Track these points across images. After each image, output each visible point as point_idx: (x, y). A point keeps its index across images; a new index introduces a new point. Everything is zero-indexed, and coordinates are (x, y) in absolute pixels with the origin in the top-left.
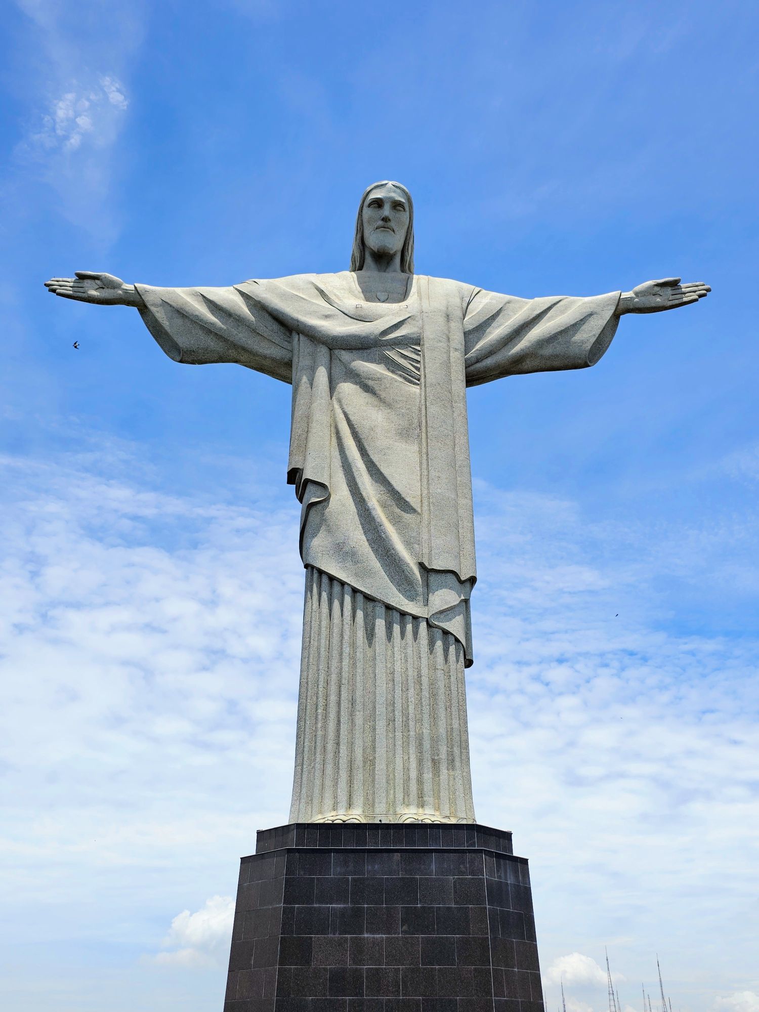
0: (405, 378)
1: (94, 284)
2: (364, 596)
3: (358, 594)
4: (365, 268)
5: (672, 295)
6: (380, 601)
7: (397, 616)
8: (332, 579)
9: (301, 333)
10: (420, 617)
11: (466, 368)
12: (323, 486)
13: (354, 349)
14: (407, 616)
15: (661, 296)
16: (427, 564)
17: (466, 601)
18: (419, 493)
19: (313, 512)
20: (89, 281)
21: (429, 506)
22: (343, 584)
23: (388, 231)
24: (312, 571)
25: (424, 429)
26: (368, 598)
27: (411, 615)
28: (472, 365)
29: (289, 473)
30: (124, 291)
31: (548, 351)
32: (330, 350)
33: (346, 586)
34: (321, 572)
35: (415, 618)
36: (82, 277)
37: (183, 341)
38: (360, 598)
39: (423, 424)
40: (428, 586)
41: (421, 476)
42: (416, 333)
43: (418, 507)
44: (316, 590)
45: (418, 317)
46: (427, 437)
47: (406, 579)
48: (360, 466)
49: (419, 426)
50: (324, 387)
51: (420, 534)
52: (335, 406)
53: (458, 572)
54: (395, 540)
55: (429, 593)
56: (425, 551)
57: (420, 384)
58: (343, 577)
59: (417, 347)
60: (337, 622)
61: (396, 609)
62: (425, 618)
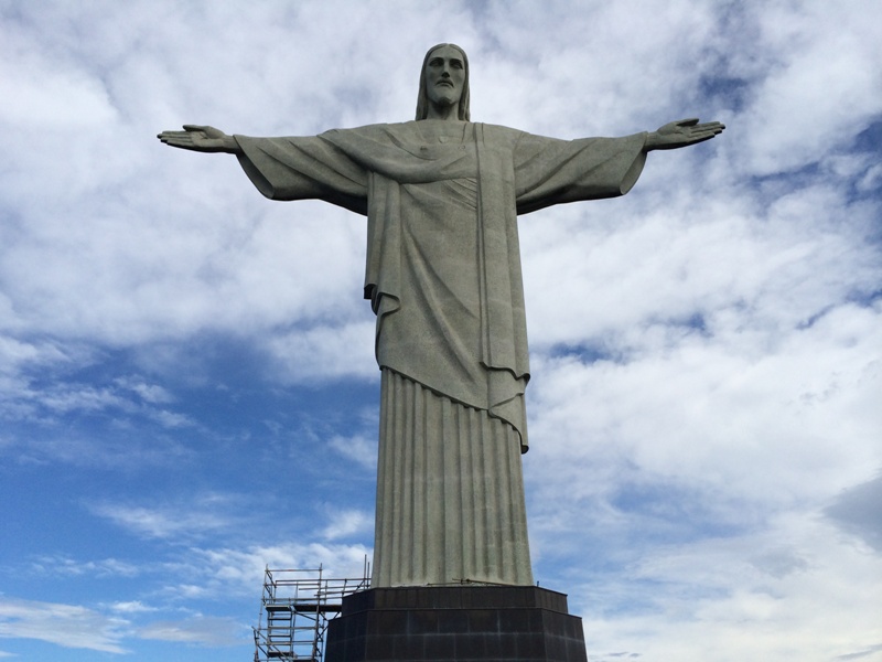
0: (464, 205)
1: (201, 134)
2: (432, 392)
3: (428, 390)
4: (427, 118)
5: (692, 132)
9: (375, 171)
10: (482, 409)
11: (516, 199)
12: (395, 298)
13: (421, 183)
14: (471, 408)
15: (683, 133)
16: (487, 363)
19: (386, 321)
20: (195, 132)
23: (447, 85)
24: (387, 371)
27: (473, 407)
28: (521, 195)
39: (481, 244)
40: (488, 383)
41: (480, 288)
42: (472, 168)
43: (477, 314)
44: (391, 387)
45: (474, 156)
46: (484, 255)
47: (468, 376)
48: (427, 280)
49: (478, 246)
50: (395, 215)
51: (481, 337)
52: (405, 231)
53: (514, 370)
54: (459, 343)
55: (489, 389)
56: (485, 351)
57: (477, 211)
58: (413, 376)
59: (475, 180)
60: (409, 415)
61: (461, 403)
62: (486, 410)
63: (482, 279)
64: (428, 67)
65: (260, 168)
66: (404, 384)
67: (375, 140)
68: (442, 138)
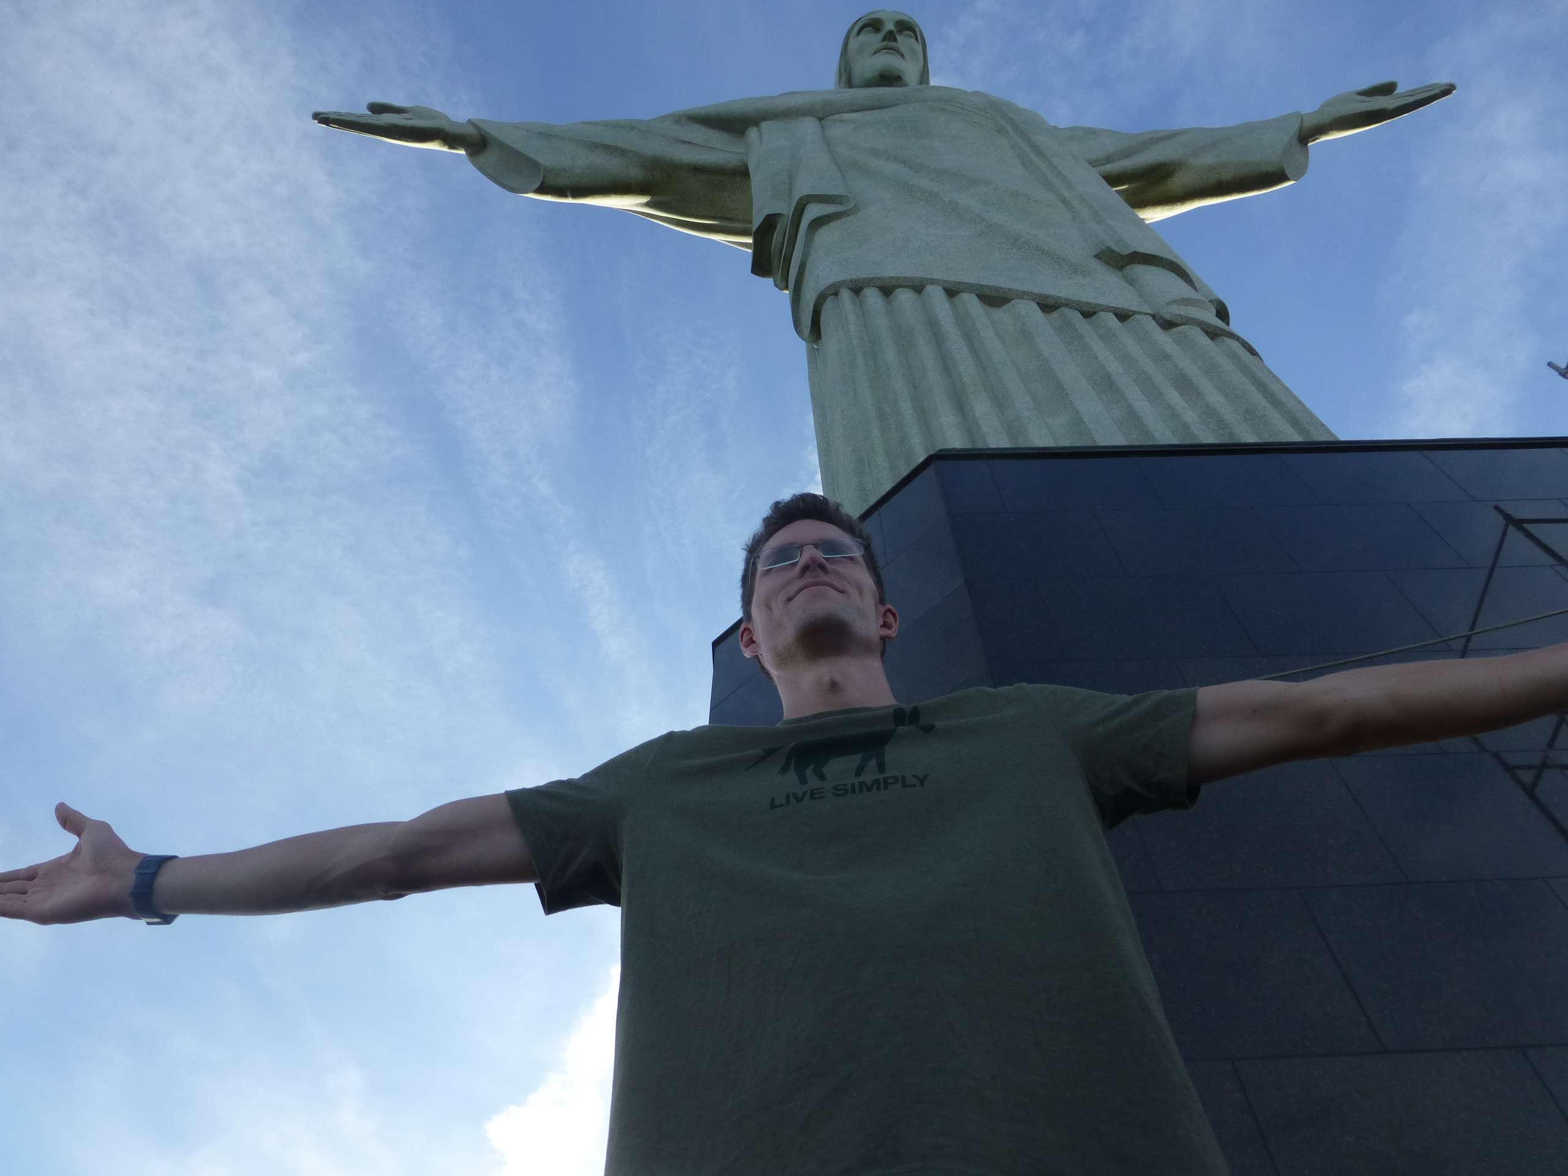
2: (977, 295)
9: (763, 120)
10: (1135, 313)
12: (838, 201)
14: (1102, 314)
19: (822, 231)
27: (1108, 309)
35: (1123, 315)
37: (548, 159)
56: (1104, 238)
61: (1068, 304)
62: (1149, 314)
65: (518, 146)
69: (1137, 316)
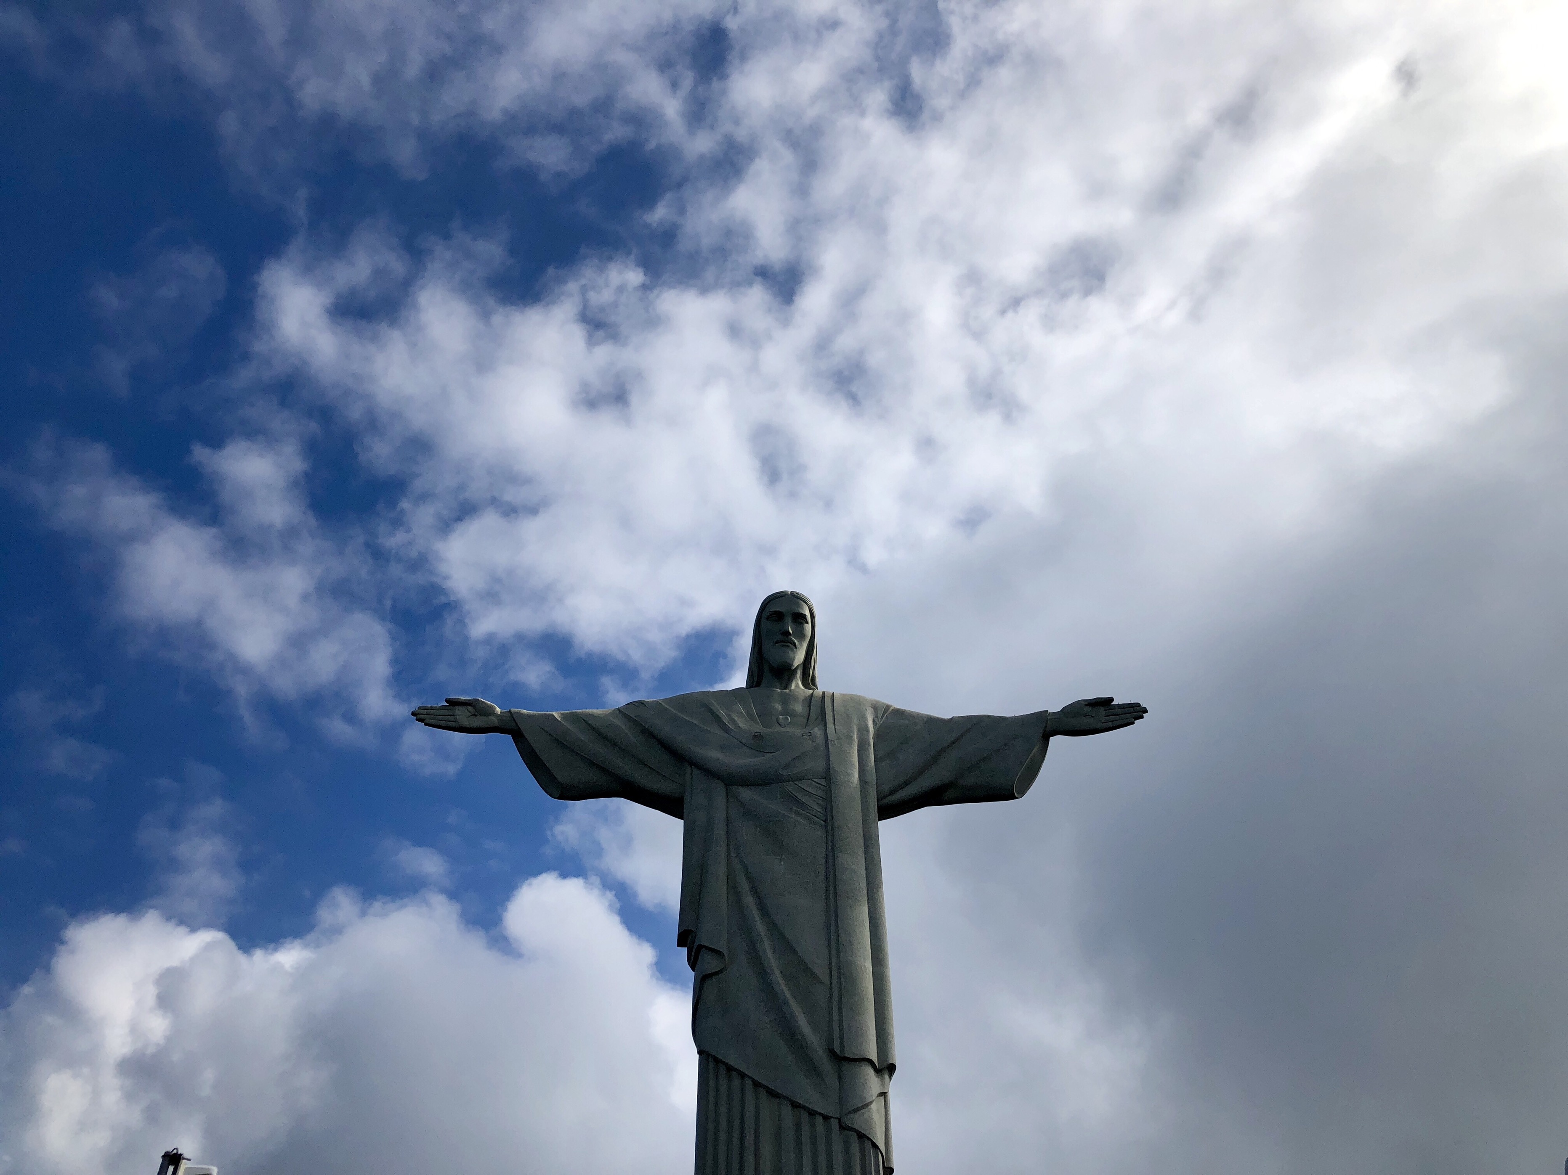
0: (809, 819)
1: (466, 711)
2: (766, 1091)
3: (761, 1089)
4: (763, 685)
5: (1105, 716)
6: (785, 1098)
7: (805, 1116)
8: (730, 1069)
9: (694, 765)
10: (831, 1117)
11: (878, 801)
12: (718, 953)
13: (753, 785)
14: (817, 1116)
15: (1093, 717)
16: (838, 1051)
17: (884, 1094)
18: (827, 963)
19: (708, 983)
20: (460, 708)
21: (839, 978)
22: (743, 1076)
23: (788, 646)
24: (707, 1060)
25: (831, 884)
26: (772, 1094)
27: (820, 1114)
28: (885, 797)
29: (680, 935)
30: (498, 718)
31: (970, 780)
32: (726, 785)
33: (746, 1079)
34: (717, 1061)
35: (826, 1118)
36: (453, 703)
37: (563, 776)
38: (762, 1093)
39: (831, 875)
40: (840, 1078)
41: (829, 940)
42: (819, 765)
43: (825, 978)
44: (712, 1083)
45: (822, 748)
46: (835, 893)
47: (814, 1070)
48: (760, 927)
49: (827, 878)
50: (720, 831)
51: (830, 1013)
52: (733, 854)
53: (875, 1060)
54: (802, 1021)
55: (841, 1088)
56: (836, 1034)
57: (826, 826)
58: (742, 1068)
59: (823, 782)
60: (737, 1123)
61: (804, 1108)
62: (837, 1118)
63: (833, 928)
64: (763, 620)
65: (544, 757)
66: (729, 1079)
67: (695, 722)
68: (781, 721)
69: (833, 1119)
